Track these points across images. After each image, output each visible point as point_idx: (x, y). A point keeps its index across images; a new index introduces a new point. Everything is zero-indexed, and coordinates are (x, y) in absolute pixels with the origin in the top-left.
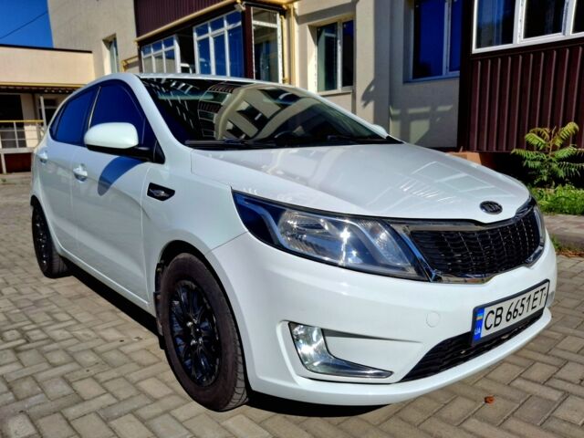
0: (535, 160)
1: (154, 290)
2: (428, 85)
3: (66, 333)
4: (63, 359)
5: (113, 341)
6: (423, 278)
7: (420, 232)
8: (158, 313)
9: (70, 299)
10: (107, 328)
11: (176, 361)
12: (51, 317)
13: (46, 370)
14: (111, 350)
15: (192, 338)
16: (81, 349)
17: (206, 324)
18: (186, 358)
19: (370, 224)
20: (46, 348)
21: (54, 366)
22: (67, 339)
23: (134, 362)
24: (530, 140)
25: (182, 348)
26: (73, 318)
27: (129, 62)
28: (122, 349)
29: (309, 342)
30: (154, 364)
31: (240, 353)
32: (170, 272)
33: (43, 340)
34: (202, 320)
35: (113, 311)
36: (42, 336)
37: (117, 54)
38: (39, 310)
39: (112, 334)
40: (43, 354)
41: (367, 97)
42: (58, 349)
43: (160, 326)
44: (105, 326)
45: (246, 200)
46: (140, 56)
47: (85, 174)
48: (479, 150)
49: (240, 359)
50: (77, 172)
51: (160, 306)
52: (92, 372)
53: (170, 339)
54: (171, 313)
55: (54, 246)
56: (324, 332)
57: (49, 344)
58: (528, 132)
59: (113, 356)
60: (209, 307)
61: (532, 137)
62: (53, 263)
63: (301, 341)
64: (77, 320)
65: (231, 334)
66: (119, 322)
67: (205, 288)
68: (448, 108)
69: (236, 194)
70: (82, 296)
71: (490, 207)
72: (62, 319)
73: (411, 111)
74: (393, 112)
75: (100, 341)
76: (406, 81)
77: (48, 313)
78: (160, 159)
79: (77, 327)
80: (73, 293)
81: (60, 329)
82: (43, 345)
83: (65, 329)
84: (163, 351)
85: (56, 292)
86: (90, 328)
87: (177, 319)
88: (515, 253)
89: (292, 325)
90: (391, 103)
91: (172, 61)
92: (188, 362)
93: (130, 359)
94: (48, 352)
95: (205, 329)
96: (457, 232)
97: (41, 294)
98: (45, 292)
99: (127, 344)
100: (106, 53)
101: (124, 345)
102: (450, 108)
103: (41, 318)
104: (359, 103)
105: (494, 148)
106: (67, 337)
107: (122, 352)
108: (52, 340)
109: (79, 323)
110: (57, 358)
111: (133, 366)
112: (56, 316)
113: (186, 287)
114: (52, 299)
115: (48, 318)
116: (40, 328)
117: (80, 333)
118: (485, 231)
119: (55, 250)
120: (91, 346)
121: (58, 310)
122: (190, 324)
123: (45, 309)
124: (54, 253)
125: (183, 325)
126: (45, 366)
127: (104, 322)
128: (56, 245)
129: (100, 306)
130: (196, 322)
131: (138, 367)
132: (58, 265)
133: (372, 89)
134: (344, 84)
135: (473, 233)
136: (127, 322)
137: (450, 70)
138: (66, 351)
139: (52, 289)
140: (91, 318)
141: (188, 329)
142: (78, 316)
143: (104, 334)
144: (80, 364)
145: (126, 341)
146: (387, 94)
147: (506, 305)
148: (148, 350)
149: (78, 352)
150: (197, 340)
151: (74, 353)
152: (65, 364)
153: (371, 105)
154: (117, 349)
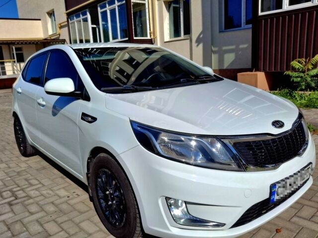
0: (297, 77)
1: (86, 171)
2: (233, 33)
3: (37, 192)
4: (37, 209)
5: (64, 197)
6: (241, 170)
7: (239, 143)
8: (89, 184)
9: (37, 170)
10: (59, 189)
11: (101, 212)
12: (28, 182)
13: (28, 216)
14: (63, 203)
15: (109, 201)
16: (46, 203)
17: (117, 194)
18: (106, 211)
19: (210, 140)
20: (26, 202)
21: (32, 214)
22: (38, 196)
23: (76, 210)
24: (294, 65)
25: (104, 205)
26: (40, 183)
27: (62, 25)
28: (69, 202)
29: (177, 207)
30: (88, 211)
31: (137, 212)
32: (95, 163)
33: (25, 197)
34: (115, 191)
35: (62, 177)
36: (24, 195)
37: (55, 20)
38: (21, 178)
39: (63, 193)
40: (25, 206)
41: (198, 41)
42: (33, 203)
43: (90, 191)
44: (58, 187)
45: (138, 126)
46: (68, 21)
47: (44, 103)
48: (264, 70)
49: (138, 215)
50: (39, 102)
51: (90, 180)
52: (53, 217)
53: (96, 199)
54: (96, 185)
55: (27, 140)
56: (186, 203)
57: (28, 200)
58: (293, 61)
59: (64, 207)
60: (119, 185)
61: (295, 64)
62: (27, 150)
63: (172, 207)
64: (42, 184)
65: (132, 201)
66: (66, 184)
67: (116, 175)
68: (245, 46)
69: (132, 122)
70: (44, 168)
71: (278, 124)
72: (34, 184)
73: (225, 48)
74: (213, 49)
75: (56, 197)
76: (221, 32)
77: (26, 180)
78: (87, 98)
79: (43, 189)
80: (39, 166)
81: (34, 190)
82: (25, 201)
83: (36, 189)
84: (92, 203)
85: (29, 166)
86: (50, 189)
87: (100, 189)
88: (293, 149)
89: (167, 199)
90: (212, 44)
91: (86, 23)
92: (107, 213)
93: (74, 208)
94: (28, 205)
95: (117, 196)
96: (260, 141)
97: (21, 167)
98: (23, 166)
99: (72, 199)
100: (49, 20)
101: (69, 200)
102: (246, 46)
103: (23, 183)
104: (194, 44)
105: (273, 69)
106: (38, 195)
107: (69, 204)
108: (29, 197)
109: (44, 185)
110: (33, 208)
111: (76, 213)
112: (31, 181)
113: (105, 173)
114: (28, 170)
115: (26, 183)
116: (22, 190)
117: (44, 192)
118: (275, 139)
119: (28, 142)
120: (52, 201)
121: (31, 178)
122: (108, 192)
123: (24, 177)
124: (27, 143)
125: (104, 192)
126: (27, 214)
127: (58, 185)
128: (28, 139)
129: (55, 174)
130: (111, 192)
131: (78, 214)
132: (29, 150)
133: (201, 36)
134: (185, 34)
135: (268, 140)
136: (71, 184)
137: (246, 24)
138: (38, 204)
139: (27, 164)
140: (50, 182)
141: (107, 195)
142: (43, 181)
143: (58, 192)
144: (46, 212)
145: (71, 197)
146: (210, 39)
147: (288, 181)
148: (84, 203)
149: (45, 204)
150: (112, 202)
151: (42, 205)
152: (38, 212)
153: (201, 46)
154: (66, 202)
